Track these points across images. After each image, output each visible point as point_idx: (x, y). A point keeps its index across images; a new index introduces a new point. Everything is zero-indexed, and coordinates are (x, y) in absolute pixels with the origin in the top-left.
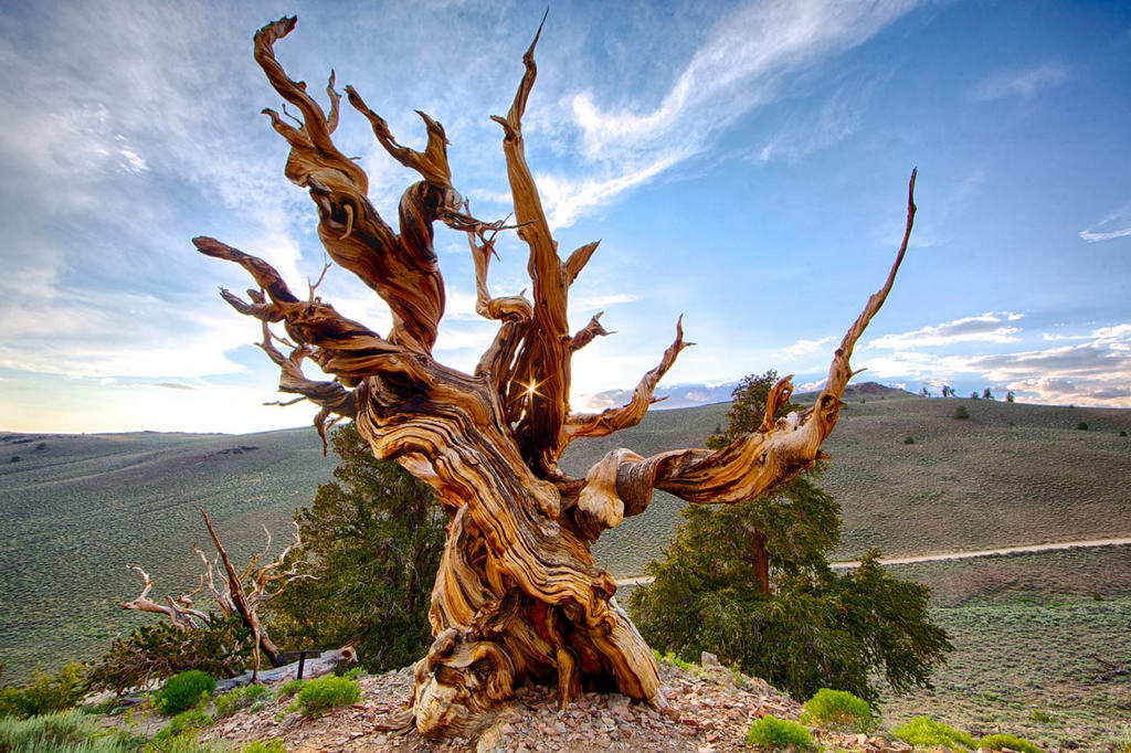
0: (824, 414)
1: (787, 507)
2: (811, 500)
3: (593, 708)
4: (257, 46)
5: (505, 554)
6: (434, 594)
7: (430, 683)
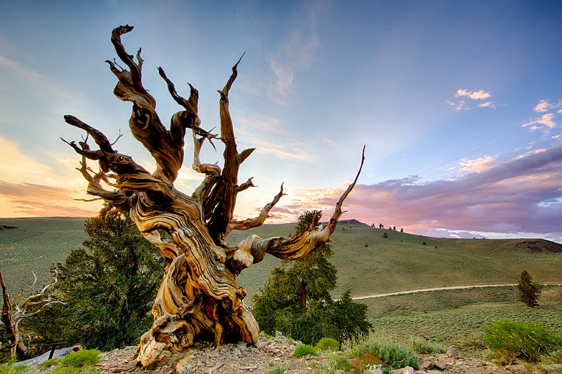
0: (331, 225)
1: (317, 270)
2: (326, 267)
3: (231, 347)
4: (113, 35)
5: (200, 277)
6: (157, 300)
7: (151, 343)
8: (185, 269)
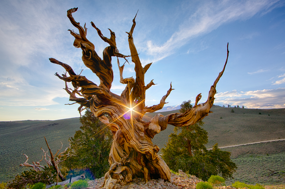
0: (210, 101)
1: (195, 133)
2: (201, 131)
3: (155, 183)
4: (68, 13)
5: (131, 141)
6: (110, 154)
7: (109, 179)
8: (122, 136)
